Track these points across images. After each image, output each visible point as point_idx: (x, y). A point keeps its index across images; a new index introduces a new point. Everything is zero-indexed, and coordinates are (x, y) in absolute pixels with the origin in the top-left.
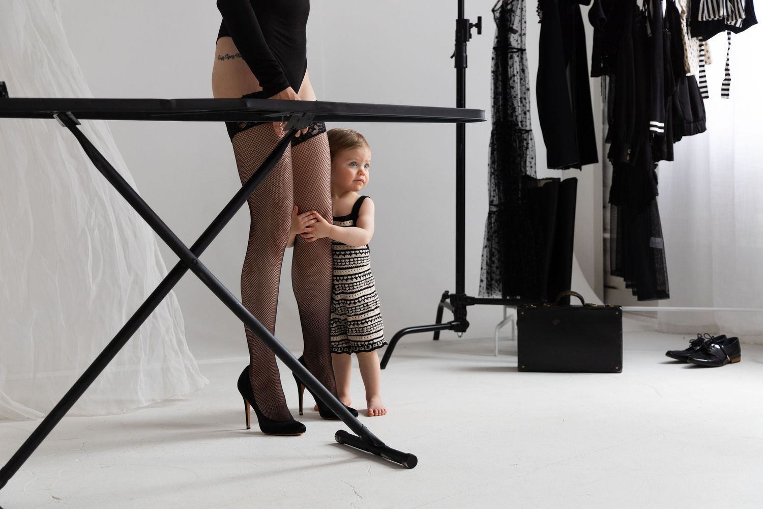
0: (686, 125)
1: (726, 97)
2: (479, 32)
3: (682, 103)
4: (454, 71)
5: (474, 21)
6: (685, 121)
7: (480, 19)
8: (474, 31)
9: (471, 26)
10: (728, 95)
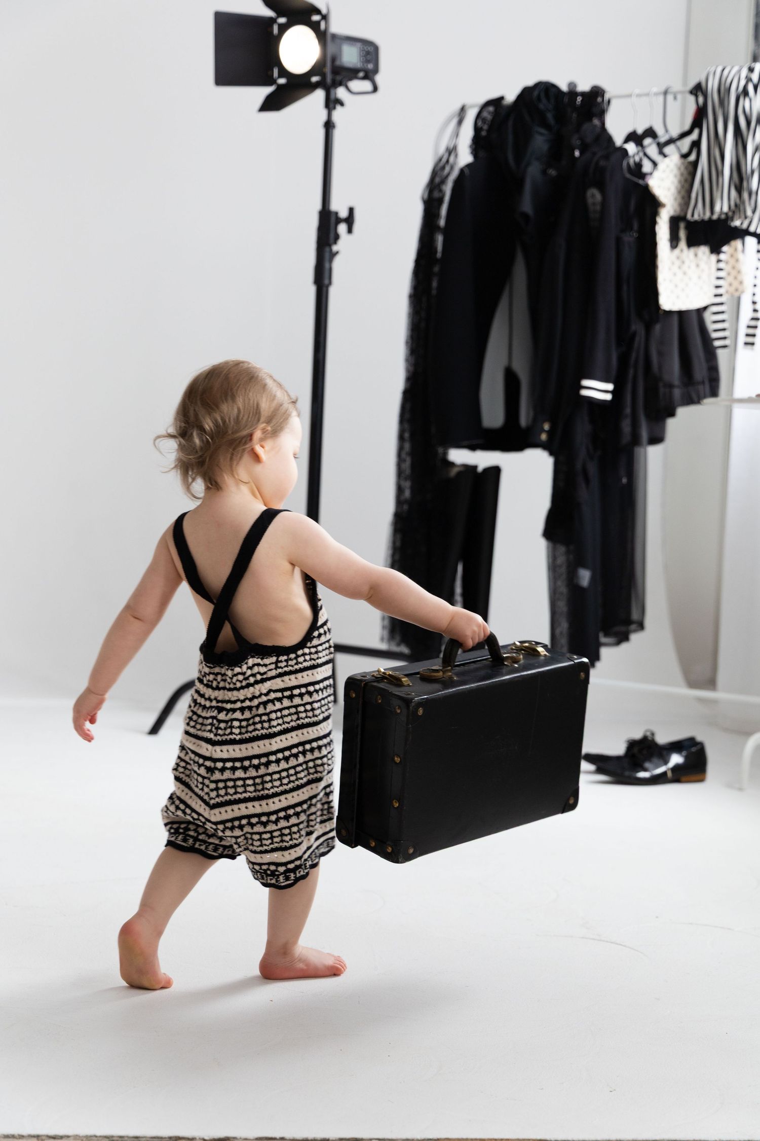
0: (662, 390)
1: (749, 347)
2: (350, 231)
3: (660, 354)
4: (312, 290)
5: (344, 214)
6: (661, 385)
7: (351, 210)
8: (342, 228)
9: (339, 221)
10: (753, 344)
